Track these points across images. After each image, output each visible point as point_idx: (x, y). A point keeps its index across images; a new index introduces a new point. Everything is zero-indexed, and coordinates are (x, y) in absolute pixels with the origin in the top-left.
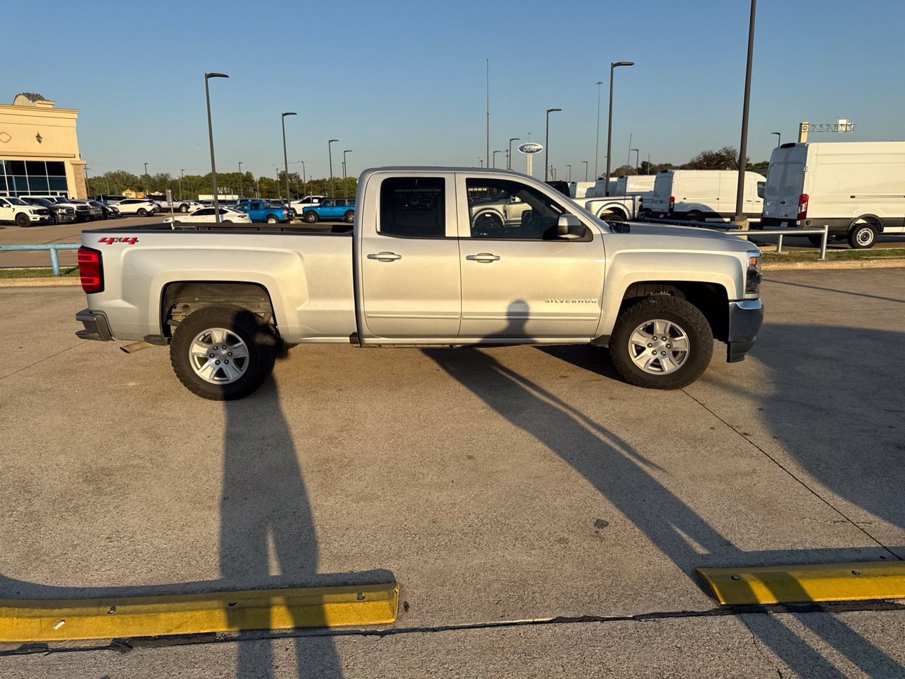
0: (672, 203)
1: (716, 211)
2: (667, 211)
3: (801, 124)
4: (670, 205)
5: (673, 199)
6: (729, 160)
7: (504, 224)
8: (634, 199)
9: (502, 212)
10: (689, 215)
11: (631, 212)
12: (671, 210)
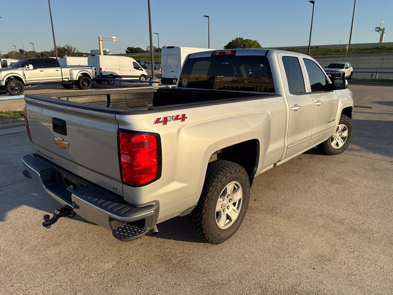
0: (101, 71)
1: (119, 75)
2: (99, 75)
3: (99, 37)
4: (100, 72)
5: (101, 69)
6: (69, 51)
7: (25, 82)
8: (92, 69)
9: (22, 75)
10: (109, 76)
11: (92, 75)
12: (101, 74)
